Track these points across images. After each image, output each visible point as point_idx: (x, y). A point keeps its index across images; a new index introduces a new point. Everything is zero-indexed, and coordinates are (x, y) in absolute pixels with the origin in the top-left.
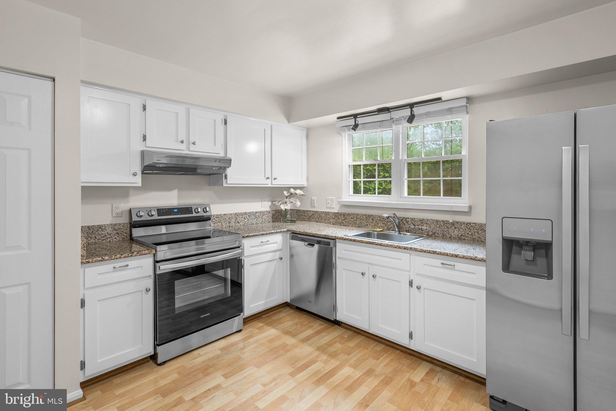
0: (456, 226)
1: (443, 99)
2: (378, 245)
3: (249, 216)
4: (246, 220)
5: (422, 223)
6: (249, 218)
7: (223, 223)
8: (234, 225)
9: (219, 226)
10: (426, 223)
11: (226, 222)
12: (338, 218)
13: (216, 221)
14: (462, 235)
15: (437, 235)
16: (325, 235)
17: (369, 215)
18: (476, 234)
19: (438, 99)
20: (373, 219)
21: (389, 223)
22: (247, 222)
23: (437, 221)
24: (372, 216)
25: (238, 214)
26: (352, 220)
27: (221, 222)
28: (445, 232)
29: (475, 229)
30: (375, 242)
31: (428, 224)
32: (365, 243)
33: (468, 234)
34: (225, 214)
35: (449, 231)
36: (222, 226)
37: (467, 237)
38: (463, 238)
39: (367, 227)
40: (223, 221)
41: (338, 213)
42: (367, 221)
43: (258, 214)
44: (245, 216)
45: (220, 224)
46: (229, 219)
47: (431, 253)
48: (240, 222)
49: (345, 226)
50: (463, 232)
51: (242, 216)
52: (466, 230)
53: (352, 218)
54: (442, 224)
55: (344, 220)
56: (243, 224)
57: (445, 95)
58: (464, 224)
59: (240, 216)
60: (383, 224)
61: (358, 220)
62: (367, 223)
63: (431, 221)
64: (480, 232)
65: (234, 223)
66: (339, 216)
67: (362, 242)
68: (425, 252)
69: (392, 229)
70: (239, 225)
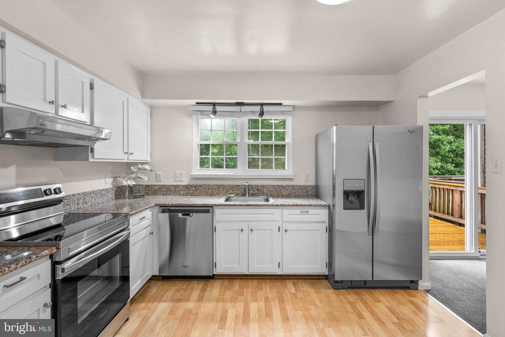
0: (286, 188)
1: (283, 104)
3: (96, 195)
4: (93, 199)
5: (263, 188)
6: (96, 197)
7: (71, 205)
8: (82, 207)
9: (67, 210)
10: (266, 188)
11: (75, 203)
12: (189, 190)
13: (65, 204)
14: (289, 193)
15: (273, 195)
16: (203, 204)
17: (220, 185)
18: (297, 192)
19: (281, 104)
20: (224, 188)
21: (238, 190)
22: (94, 202)
23: (274, 186)
24: (223, 185)
25: (86, 193)
26: (204, 190)
27: (70, 204)
28: (279, 193)
29: (297, 189)
31: (268, 188)
33: (293, 192)
34: (74, 195)
35: (282, 191)
36: (70, 209)
37: (292, 194)
38: (290, 195)
39: (218, 194)
40: (71, 203)
41: (189, 185)
42: (218, 190)
43: (103, 192)
44: (93, 195)
45: (69, 207)
46: (77, 199)
47: (295, 206)
48: (88, 202)
50: (290, 192)
51: (90, 196)
52: (291, 190)
53: (203, 188)
54: (277, 187)
55: (196, 190)
56: (91, 204)
57: (284, 102)
58: (290, 186)
59: (88, 196)
60: (232, 191)
61: (209, 190)
62: (218, 192)
63: (270, 186)
64: (299, 190)
65: (82, 205)
66: (191, 188)
67: (241, 206)
68: (291, 206)
69: (240, 194)
70: (87, 206)
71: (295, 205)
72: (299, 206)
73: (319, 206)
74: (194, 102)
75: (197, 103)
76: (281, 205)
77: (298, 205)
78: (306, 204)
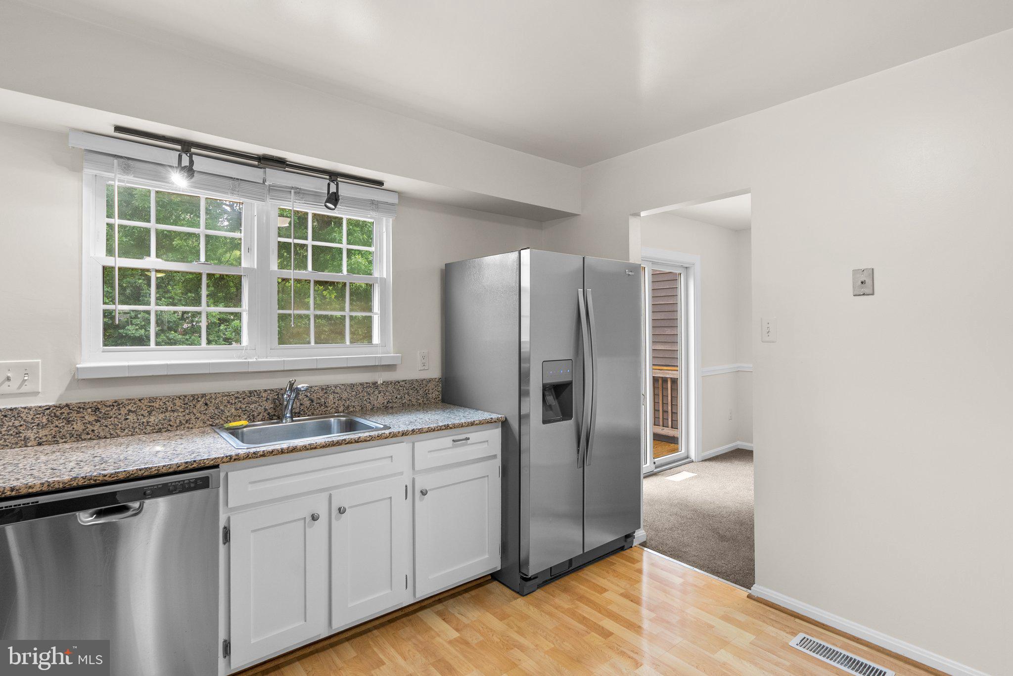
0: (380, 389)
1: (385, 186)
2: (352, 443)
5: (326, 393)
10: (334, 392)
12: (69, 422)
14: (389, 401)
15: (352, 410)
16: (186, 463)
17: (193, 396)
18: (406, 396)
19: (380, 183)
20: (206, 404)
21: (252, 406)
23: (352, 386)
24: (203, 396)
26: (131, 417)
28: (365, 402)
29: (405, 389)
30: (345, 440)
31: (337, 393)
32: (321, 447)
33: (396, 398)
35: (371, 398)
37: (396, 402)
38: (390, 405)
39: (187, 425)
41: (67, 405)
42: (187, 411)
49: (100, 438)
50: (390, 397)
52: (393, 392)
53: (130, 411)
54: (360, 388)
55: (97, 421)
57: (391, 181)
58: (391, 383)
60: (236, 409)
61: (154, 413)
62: (187, 417)
63: (343, 387)
64: (411, 392)
66: (74, 414)
67: (312, 449)
68: (434, 430)
69: (261, 416)
71: (444, 428)
72: (451, 428)
73: (488, 422)
74: (105, 121)
75: (118, 129)
76: (413, 431)
77: (448, 425)
78: (465, 423)
